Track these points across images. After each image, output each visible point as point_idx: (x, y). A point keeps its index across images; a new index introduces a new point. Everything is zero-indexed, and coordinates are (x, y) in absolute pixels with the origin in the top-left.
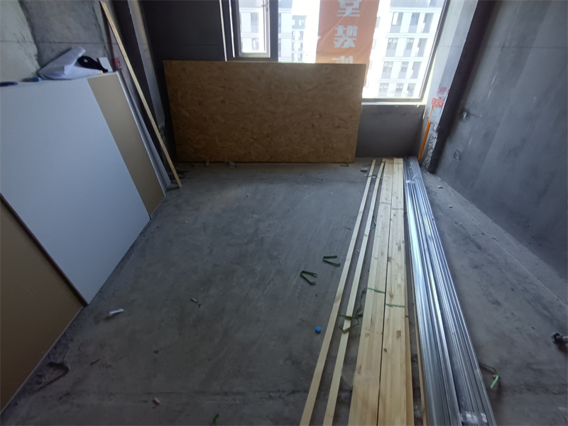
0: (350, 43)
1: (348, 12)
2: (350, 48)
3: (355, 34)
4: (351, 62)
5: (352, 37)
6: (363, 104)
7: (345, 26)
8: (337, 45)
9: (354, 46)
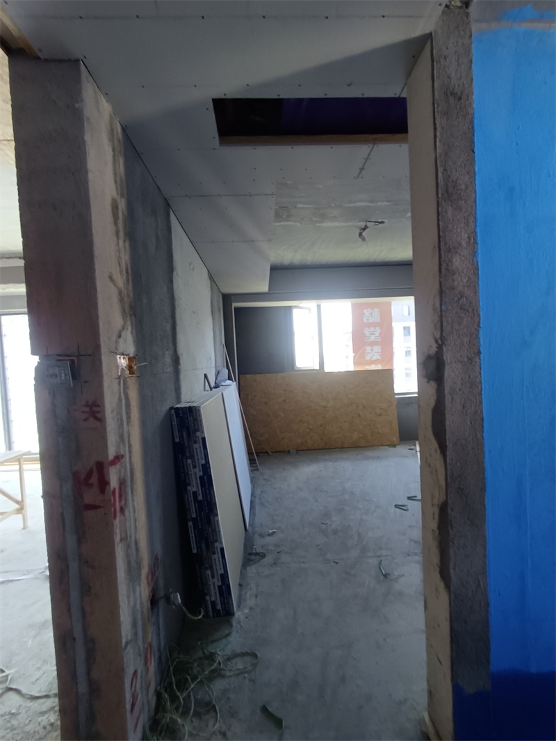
0: (377, 357)
1: (372, 338)
2: (378, 359)
3: (380, 351)
4: (380, 368)
5: (378, 352)
6: (396, 397)
7: (372, 346)
8: (368, 358)
9: (380, 358)
